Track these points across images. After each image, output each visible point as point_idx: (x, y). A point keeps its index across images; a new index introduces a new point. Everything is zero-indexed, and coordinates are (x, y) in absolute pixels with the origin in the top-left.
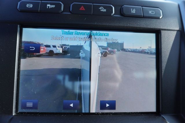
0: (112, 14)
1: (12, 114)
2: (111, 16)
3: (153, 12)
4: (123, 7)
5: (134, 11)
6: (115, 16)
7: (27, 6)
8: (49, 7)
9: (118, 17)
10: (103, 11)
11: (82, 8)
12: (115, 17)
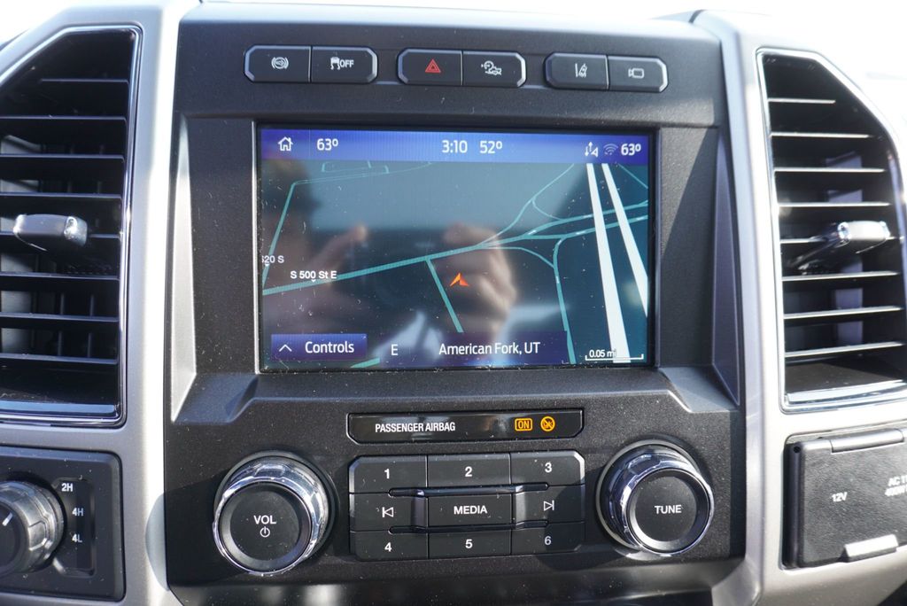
0: (519, 83)
1: (254, 371)
2: (515, 86)
3: (639, 73)
4: (551, 58)
5: (583, 72)
6: (526, 87)
7: (274, 62)
8: (335, 65)
9: (537, 90)
10: (492, 73)
11: (433, 68)
12: (526, 90)
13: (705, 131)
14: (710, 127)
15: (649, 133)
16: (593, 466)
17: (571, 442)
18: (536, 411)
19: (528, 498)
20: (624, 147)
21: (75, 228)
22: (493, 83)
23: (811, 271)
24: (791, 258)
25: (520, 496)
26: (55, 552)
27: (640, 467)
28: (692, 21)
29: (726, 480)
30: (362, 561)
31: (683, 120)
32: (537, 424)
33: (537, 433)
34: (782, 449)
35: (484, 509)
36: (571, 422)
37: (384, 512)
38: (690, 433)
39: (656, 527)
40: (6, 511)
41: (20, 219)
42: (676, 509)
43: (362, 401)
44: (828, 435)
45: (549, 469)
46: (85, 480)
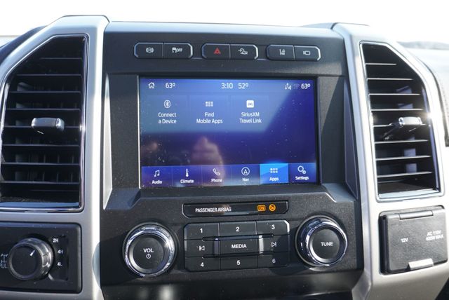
0: (256, 58)
1: (138, 187)
2: (253, 59)
3: (308, 53)
4: (269, 47)
5: (283, 53)
7: (147, 50)
8: (174, 51)
9: (263, 61)
10: (243, 54)
12: (259, 61)
13: (338, 78)
14: (340, 76)
15: (313, 79)
16: (294, 227)
17: (284, 216)
18: (267, 202)
19: (264, 240)
20: (302, 85)
21: (60, 123)
22: (244, 58)
23: (389, 140)
24: (378, 134)
25: (261, 240)
27: (313, 227)
28: (332, 28)
29: (353, 233)
30: (190, 272)
31: (328, 73)
32: (267, 208)
33: (267, 212)
34: (377, 218)
35: (245, 246)
36: (282, 208)
37: (200, 248)
38: (336, 212)
39: (321, 251)
40: (32, 249)
41: (34, 120)
42: (330, 244)
43: (189, 198)
44: (399, 212)
45: (274, 228)
46: (64, 237)
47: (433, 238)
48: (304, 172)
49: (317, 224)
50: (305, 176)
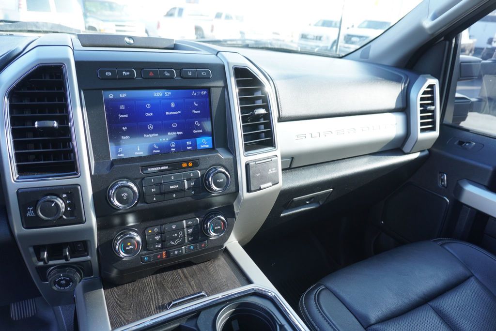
0: (174, 77)
3: (205, 73)
4: (182, 70)
5: (190, 74)
8: (124, 74)
9: (179, 79)
10: (167, 75)
12: (176, 79)
13: (221, 88)
14: (223, 87)
15: (208, 89)
16: (202, 174)
17: (197, 168)
18: (187, 162)
19: (187, 182)
20: (202, 92)
21: (56, 124)
22: (167, 78)
23: (251, 121)
24: (244, 119)
25: (186, 182)
26: (65, 213)
27: (213, 172)
28: (217, 55)
29: (233, 173)
30: (147, 203)
31: (216, 85)
32: (188, 164)
33: (188, 167)
34: (245, 165)
35: (177, 186)
36: (196, 164)
37: (153, 190)
38: (224, 164)
39: (217, 185)
40: (53, 202)
41: (36, 123)
42: (222, 180)
43: (144, 163)
44: (255, 161)
45: (192, 175)
46: (71, 193)
47: (272, 172)
48: (206, 143)
49: (215, 171)
50: (206, 144)
